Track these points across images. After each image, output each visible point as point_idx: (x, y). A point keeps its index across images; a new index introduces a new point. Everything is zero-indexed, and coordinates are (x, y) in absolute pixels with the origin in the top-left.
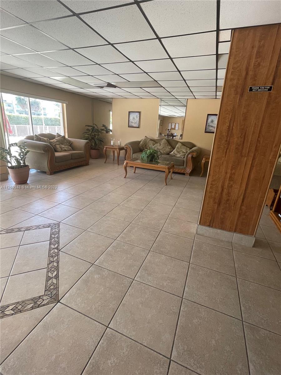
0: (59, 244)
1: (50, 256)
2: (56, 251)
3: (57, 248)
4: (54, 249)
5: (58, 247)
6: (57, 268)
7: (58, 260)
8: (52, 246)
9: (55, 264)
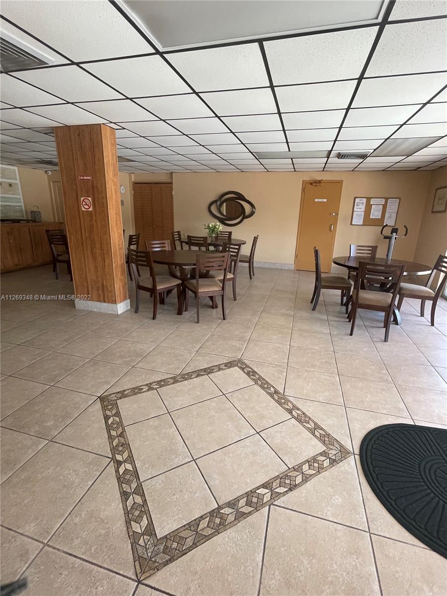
0: (117, 474)
1: (126, 446)
2: (119, 458)
3: (119, 463)
4: (125, 462)
5: (116, 466)
6: (109, 428)
7: (110, 440)
8: (129, 467)
9: (114, 433)
